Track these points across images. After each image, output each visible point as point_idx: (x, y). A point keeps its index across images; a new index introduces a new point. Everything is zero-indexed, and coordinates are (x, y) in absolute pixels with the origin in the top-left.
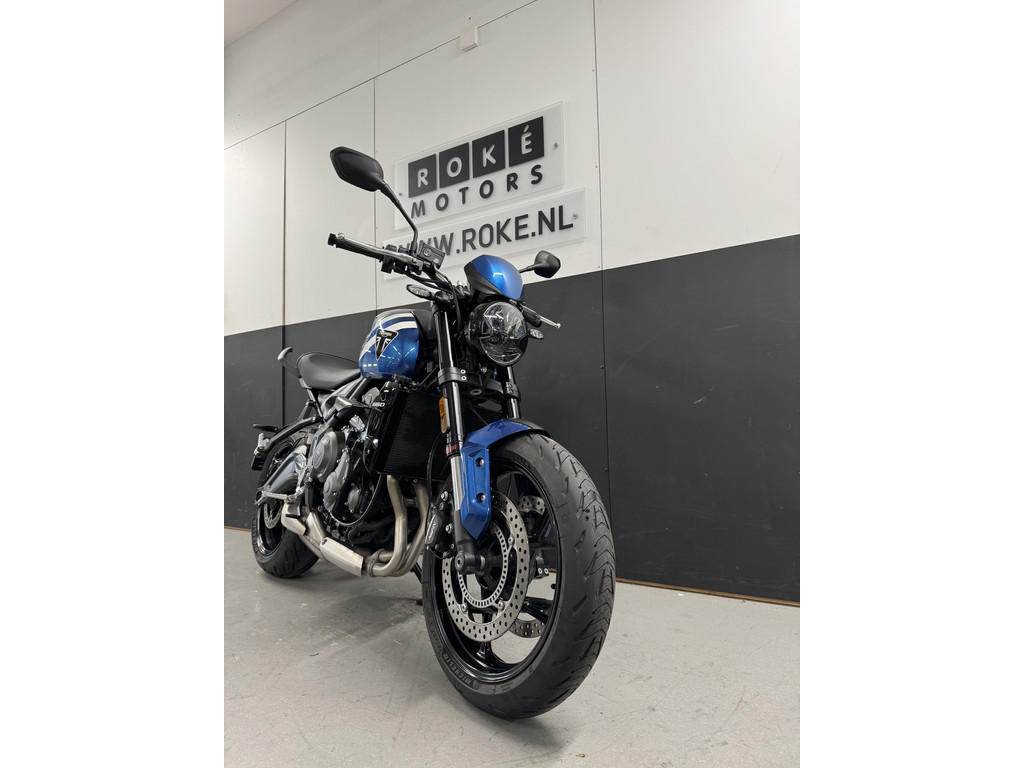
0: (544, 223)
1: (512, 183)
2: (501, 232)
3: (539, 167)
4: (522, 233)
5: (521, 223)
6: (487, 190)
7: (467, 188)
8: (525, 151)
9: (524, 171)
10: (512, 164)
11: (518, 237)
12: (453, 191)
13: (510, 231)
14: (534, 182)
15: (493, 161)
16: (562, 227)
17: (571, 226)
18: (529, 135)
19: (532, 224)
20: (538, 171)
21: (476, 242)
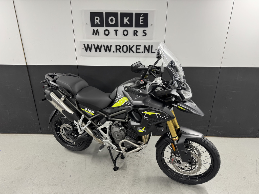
0: (146, 49)
1: (135, 33)
2: (130, 49)
3: (146, 30)
4: (138, 51)
5: (138, 47)
6: (125, 33)
7: (117, 30)
8: (141, 23)
9: (140, 30)
10: (135, 27)
11: (137, 52)
12: (112, 29)
13: (134, 49)
15: (129, 23)
16: (152, 52)
17: (155, 52)
18: (143, 18)
19: (142, 49)
20: (145, 32)
21: (121, 50)
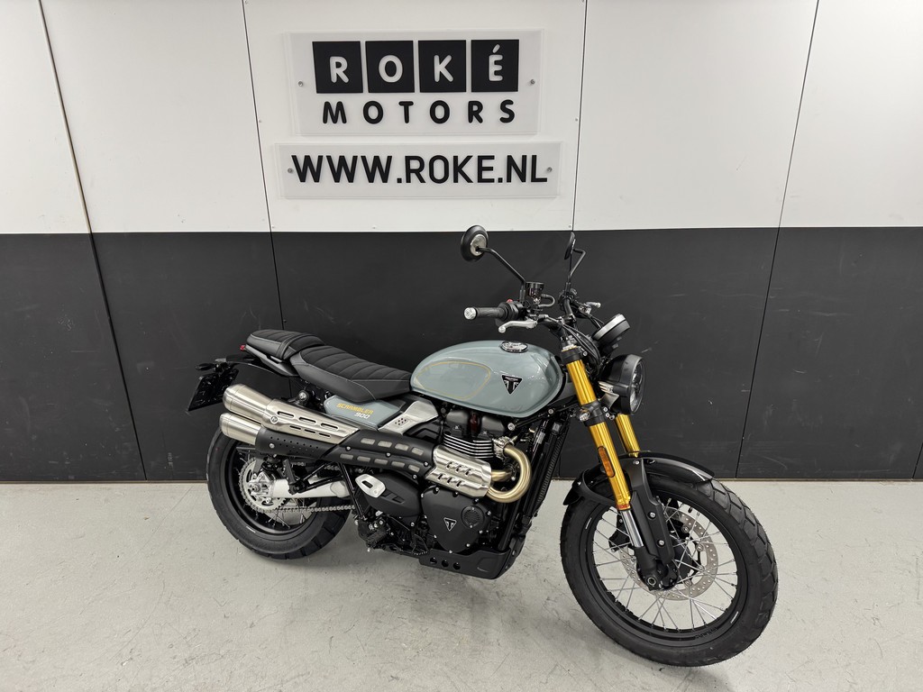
0: (513, 169)
1: (474, 112)
2: (459, 169)
3: (510, 102)
5: (486, 163)
6: (440, 112)
7: (411, 103)
8: (493, 78)
9: (491, 101)
10: (474, 89)
11: (480, 180)
12: (390, 101)
13: (470, 169)
14: (503, 120)
15: (450, 78)
16: (534, 179)
17: (545, 180)
18: (499, 58)
19: (499, 169)
20: (508, 107)
21: (425, 174)
